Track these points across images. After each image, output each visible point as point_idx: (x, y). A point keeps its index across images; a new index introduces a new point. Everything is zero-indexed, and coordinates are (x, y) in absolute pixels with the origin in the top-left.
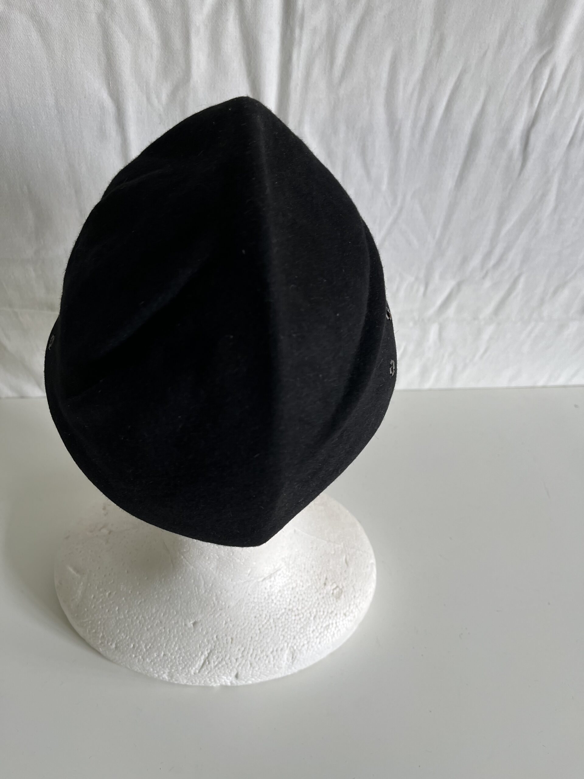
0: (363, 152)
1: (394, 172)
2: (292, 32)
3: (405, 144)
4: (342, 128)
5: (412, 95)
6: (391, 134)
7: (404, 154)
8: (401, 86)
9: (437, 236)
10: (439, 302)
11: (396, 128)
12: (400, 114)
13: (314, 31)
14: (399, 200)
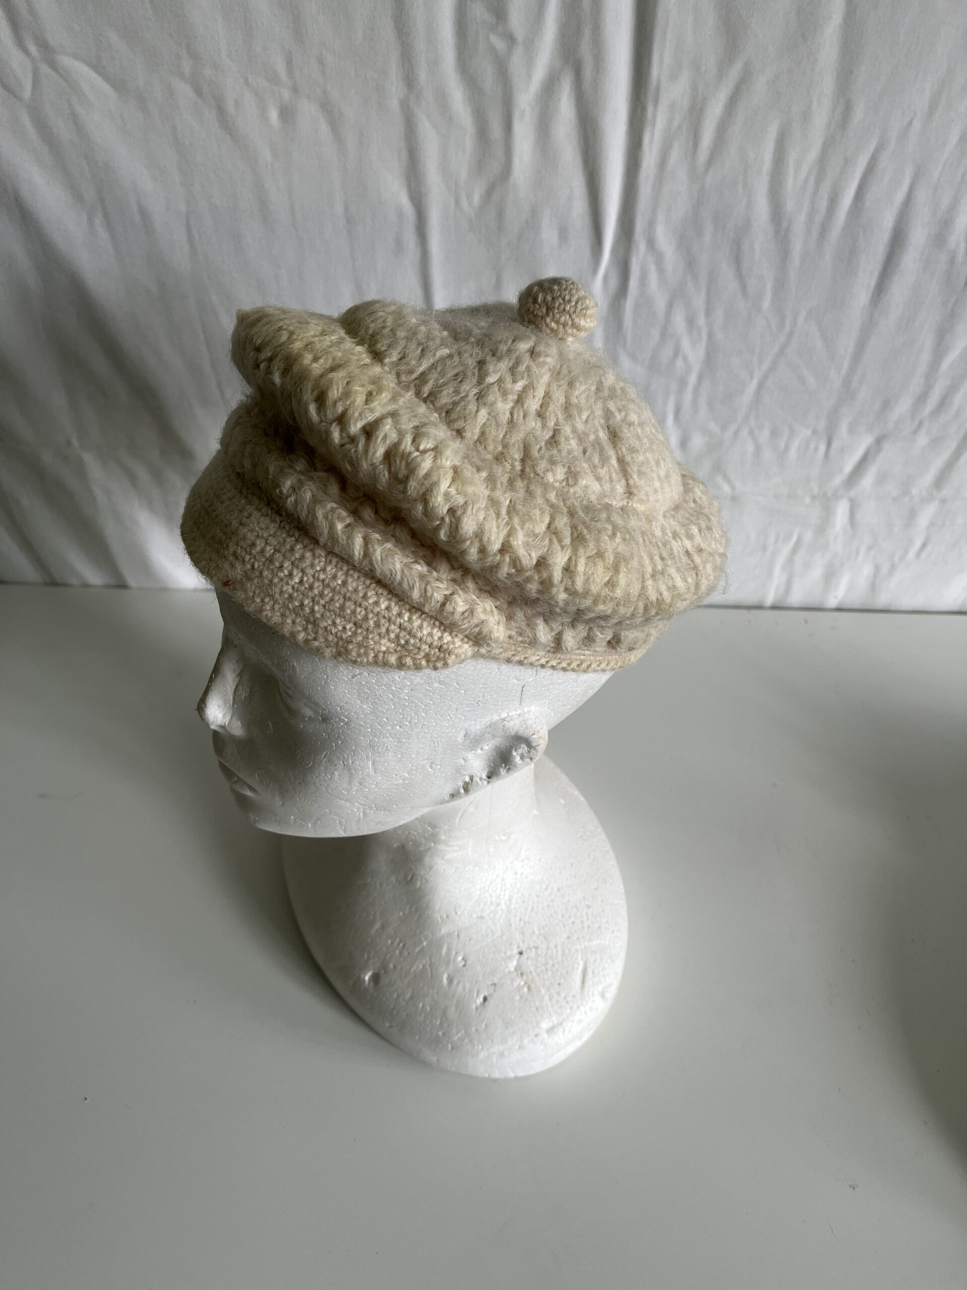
0: (737, 259)
1: (780, 284)
2: (644, 109)
3: (797, 246)
4: (709, 229)
5: (806, 180)
6: (777, 232)
7: (796, 260)
8: (791, 170)
9: (844, 372)
10: (848, 467)
11: (785, 224)
12: (790, 205)
13: (673, 106)
14: (788, 322)
